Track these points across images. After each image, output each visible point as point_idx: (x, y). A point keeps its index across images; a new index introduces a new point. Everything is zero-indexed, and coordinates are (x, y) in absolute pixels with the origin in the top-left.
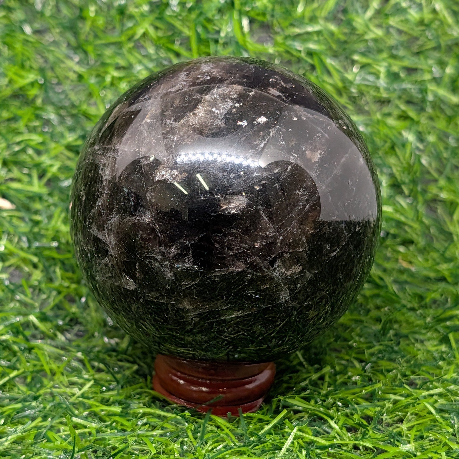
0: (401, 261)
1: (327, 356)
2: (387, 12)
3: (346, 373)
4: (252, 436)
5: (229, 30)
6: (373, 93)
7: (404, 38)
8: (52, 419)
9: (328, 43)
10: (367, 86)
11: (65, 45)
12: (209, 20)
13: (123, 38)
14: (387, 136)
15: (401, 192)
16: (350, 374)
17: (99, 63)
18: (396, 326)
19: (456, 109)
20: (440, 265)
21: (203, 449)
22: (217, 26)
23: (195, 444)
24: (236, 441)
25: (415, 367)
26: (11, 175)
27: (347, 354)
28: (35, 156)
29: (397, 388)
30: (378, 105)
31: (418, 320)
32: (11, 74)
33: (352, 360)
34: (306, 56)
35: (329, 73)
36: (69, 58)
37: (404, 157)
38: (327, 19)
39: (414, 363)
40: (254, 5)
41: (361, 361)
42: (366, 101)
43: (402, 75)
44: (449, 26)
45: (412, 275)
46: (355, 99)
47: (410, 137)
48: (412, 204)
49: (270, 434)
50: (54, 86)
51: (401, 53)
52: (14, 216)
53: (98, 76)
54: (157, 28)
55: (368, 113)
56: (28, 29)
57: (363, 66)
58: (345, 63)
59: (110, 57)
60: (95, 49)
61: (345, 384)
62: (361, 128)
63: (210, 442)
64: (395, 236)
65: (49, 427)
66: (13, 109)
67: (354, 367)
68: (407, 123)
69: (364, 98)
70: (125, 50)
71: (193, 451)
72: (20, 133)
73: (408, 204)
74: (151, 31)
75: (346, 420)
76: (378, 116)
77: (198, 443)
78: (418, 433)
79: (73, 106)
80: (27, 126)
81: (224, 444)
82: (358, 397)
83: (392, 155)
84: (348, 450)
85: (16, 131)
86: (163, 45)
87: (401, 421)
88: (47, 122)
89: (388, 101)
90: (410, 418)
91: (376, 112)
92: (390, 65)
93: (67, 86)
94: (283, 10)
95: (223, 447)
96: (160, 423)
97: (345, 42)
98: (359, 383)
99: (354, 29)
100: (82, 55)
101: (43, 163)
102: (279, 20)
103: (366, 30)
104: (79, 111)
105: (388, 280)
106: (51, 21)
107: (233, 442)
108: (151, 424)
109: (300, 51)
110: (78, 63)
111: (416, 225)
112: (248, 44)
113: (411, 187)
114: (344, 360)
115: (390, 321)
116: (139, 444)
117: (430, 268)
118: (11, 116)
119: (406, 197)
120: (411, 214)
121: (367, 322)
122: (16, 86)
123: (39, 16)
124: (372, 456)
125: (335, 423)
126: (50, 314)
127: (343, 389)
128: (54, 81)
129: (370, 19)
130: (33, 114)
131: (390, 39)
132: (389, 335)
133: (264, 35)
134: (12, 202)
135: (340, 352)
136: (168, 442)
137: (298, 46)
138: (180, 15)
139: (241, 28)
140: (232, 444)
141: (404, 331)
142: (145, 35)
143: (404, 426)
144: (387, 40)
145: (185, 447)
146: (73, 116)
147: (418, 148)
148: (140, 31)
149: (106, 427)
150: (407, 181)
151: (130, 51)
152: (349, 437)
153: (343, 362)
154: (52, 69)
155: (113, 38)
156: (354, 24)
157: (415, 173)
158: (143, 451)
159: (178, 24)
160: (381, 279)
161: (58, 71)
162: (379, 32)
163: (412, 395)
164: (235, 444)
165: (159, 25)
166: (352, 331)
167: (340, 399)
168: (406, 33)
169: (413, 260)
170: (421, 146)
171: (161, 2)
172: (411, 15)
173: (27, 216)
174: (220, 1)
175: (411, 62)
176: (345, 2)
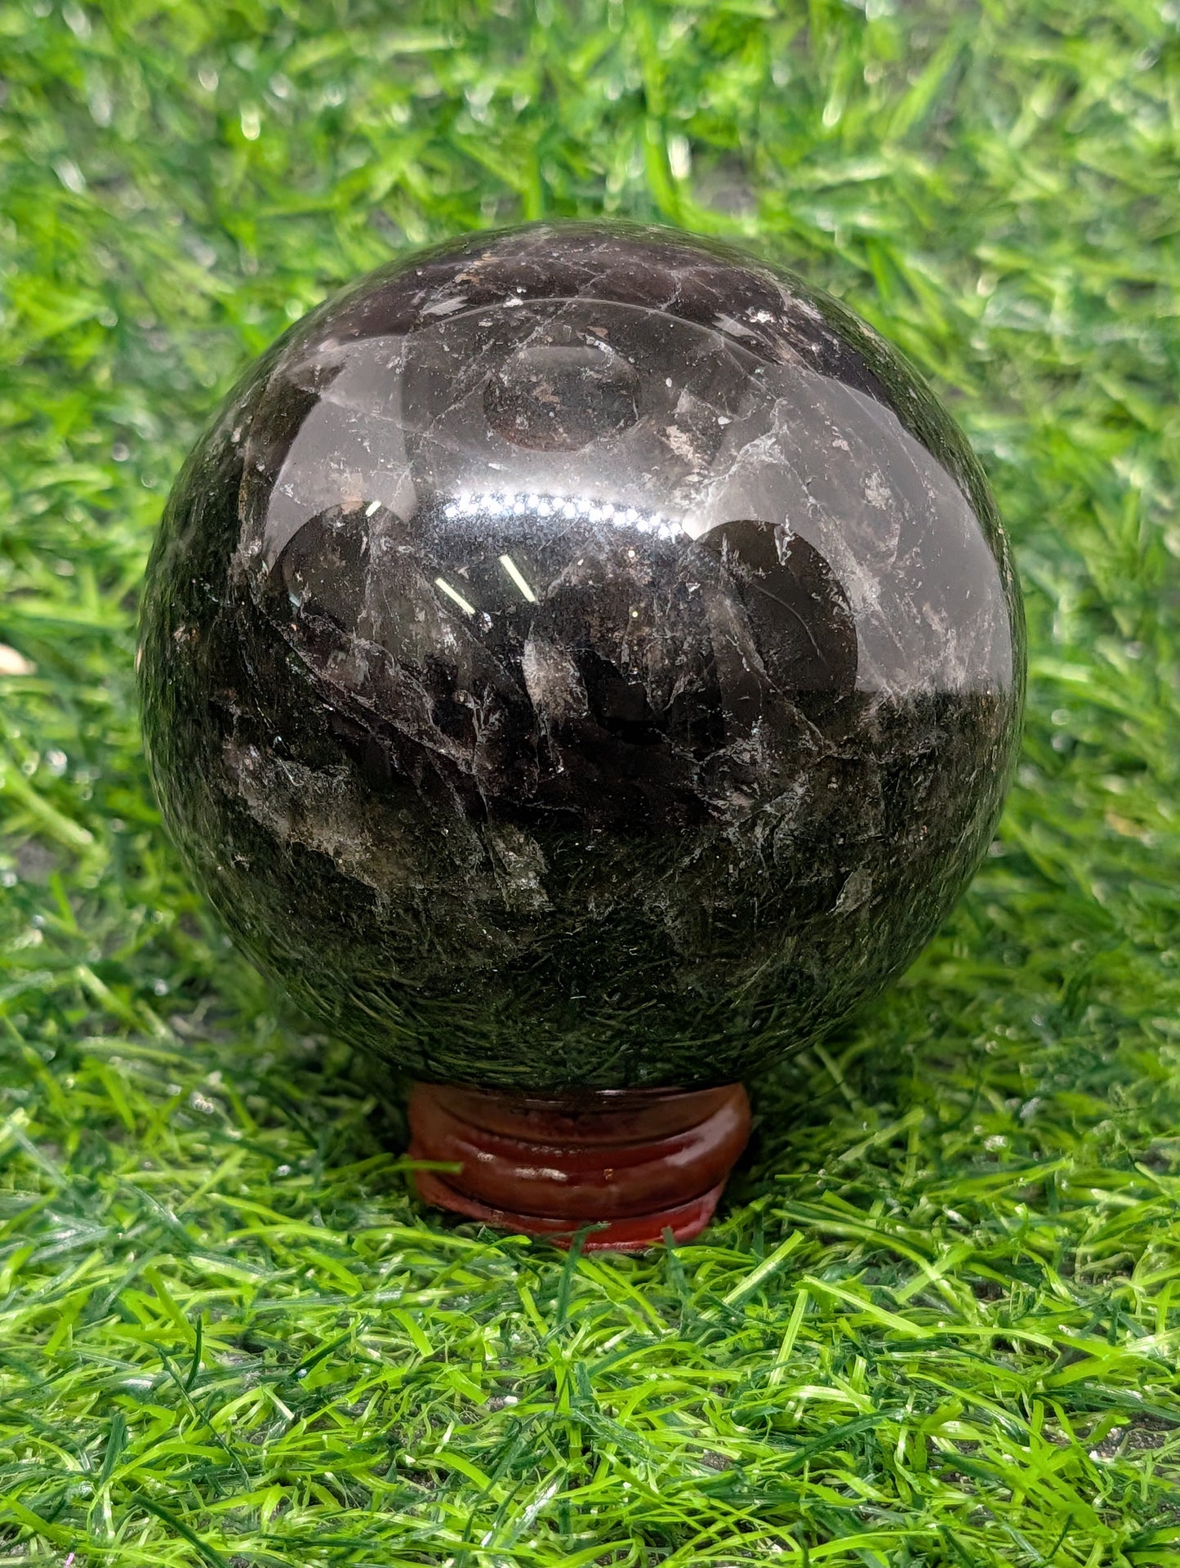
0: (1111, 817)
1: (915, 1078)
2: (1069, 126)
3: (967, 1130)
4: (705, 1308)
5: (635, 174)
6: (1033, 352)
7: (1118, 200)
8: (137, 1257)
9: (909, 210)
10: (1017, 332)
11: (175, 223)
12: (576, 147)
13: (337, 200)
14: (1070, 472)
15: (1111, 629)
16: (977, 1130)
17: (268, 271)
18: (1104, 996)
21: (565, 1346)
22: (599, 163)
23: (543, 1331)
24: (659, 1322)
25: (1161, 1112)
26: (23, 581)
27: (970, 1073)
28: (90, 526)
29: (1113, 1171)
30: (1045, 386)
31: (1168, 978)
32: (23, 300)
33: (982, 1089)
34: (847, 249)
35: (911, 295)
36: (187, 255)
37: (1119, 534)
38: (904, 145)
39: (1159, 1101)
40: (704, 106)
41: (1009, 1094)
42: (1015, 373)
43: (1113, 302)
45: (1144, 854)
46: (984, 369)
47: (1136, 476)
48: (1139, 662)
49: (756, 1301)
50: (144, 335)
51: (1111, 239)
52: (32, 694)
53: (267, 305)
54: (430, 171)
55: (1019, 408)
56: (72, 177)
57: (1008, 278)
58: (957, 269)
59: (299, 255)
60: (258, 232)
61: (965, 1157)
62: (1001, 452)
63: (585, 1326)
64: (1094, 750)
65: (127, 1280)
66: (30, 398)
67: (990, 1110)
68: (1123, 438)
69: (1007, 368)
70: (341, 234)
71: (536, 1351)
72: (47, 463)
73: (1130, 662)
74: (416, 179)
76: (1047, 417)
77: (550, 1326)
79: (198, 390)
80: (68, 443)
81: (626, 1332)
82: (1005, 1196)
83: (1085, 525)
84: (980, 1353)
85: (38, 458)
86: (449, 217)
87: (1128, 1268)
88: (126, 435)
89: (1074, 376)
90: (1153, 1259)
91: (1040, 405)
92: (1080, 275)
93: (180, 336)
94: (784, 120)
95: (624, 1341)
96: (442, 1271)
97: (955, 211)
98: (1007, 1156)
99: (979, 174)
100: (225, 248)
101: (113, 545)
102: (772, 145)
103: (1013, 176)
105: (1079, 868)
106: (139, 155)
107: (650, 1325)
108: (418, 1272)
109: (831, 235)
110: (214, 269)
111: (1153, 720)
112: (686, 215)
113: (1138, 615)
114: (961, 1090)
115: (1087, 981)
116: (384, 1329)
118: (27, 416)
119: (1124, 641)
120: (1139, 688)
121: (1022, 985)
122: (39, 334)
123: (101, 139)
124: (1049, 1370)
126: (131, 967)
127: (961, 1174)
128: (147, 321)
129: (1025, 148)
130: (86, 410)
131: (1078, 201)
132: (1084, 1021)
133: (728, 188)
134: (26, 654)
135: (949, 1067)
136: (465, 1324)
137: (824, 218)
138: (496, 134)
139: (667, 167)
140: (648, 1333)
141: (1129, 1010)
142: (398, 190)
143: (1137, 1284)
144: (1072, 205)
145: (515, 1338)
146: (198, 417)
147: (1156, 507)
148: (383, 181)
149: (289, 1281)
150: (1127, 596)
151: (357, 234)
152: (980, 1314)
153: (962, 1097)
154: (141, 289)
155: (310, 199)
156: (981, 160)
157: (1150, 576)
158: (394, 1350)
159: (489, 158)
160: (1060, 866)
161: (156, 290)
162: (1050, 183)
163: (1160, 1194)
164: (656, 1332)
165: (437, 159)
166: (982, 1008)
167: (955, 1204)
168: (1123, 185)
169: (1145, 815)
170: (1165, 502)
171: (443, 95)
172: (1137, 134)
173: (66, 692)
174: (607, 90)
175: (1136, 265)
176: (954, 97)
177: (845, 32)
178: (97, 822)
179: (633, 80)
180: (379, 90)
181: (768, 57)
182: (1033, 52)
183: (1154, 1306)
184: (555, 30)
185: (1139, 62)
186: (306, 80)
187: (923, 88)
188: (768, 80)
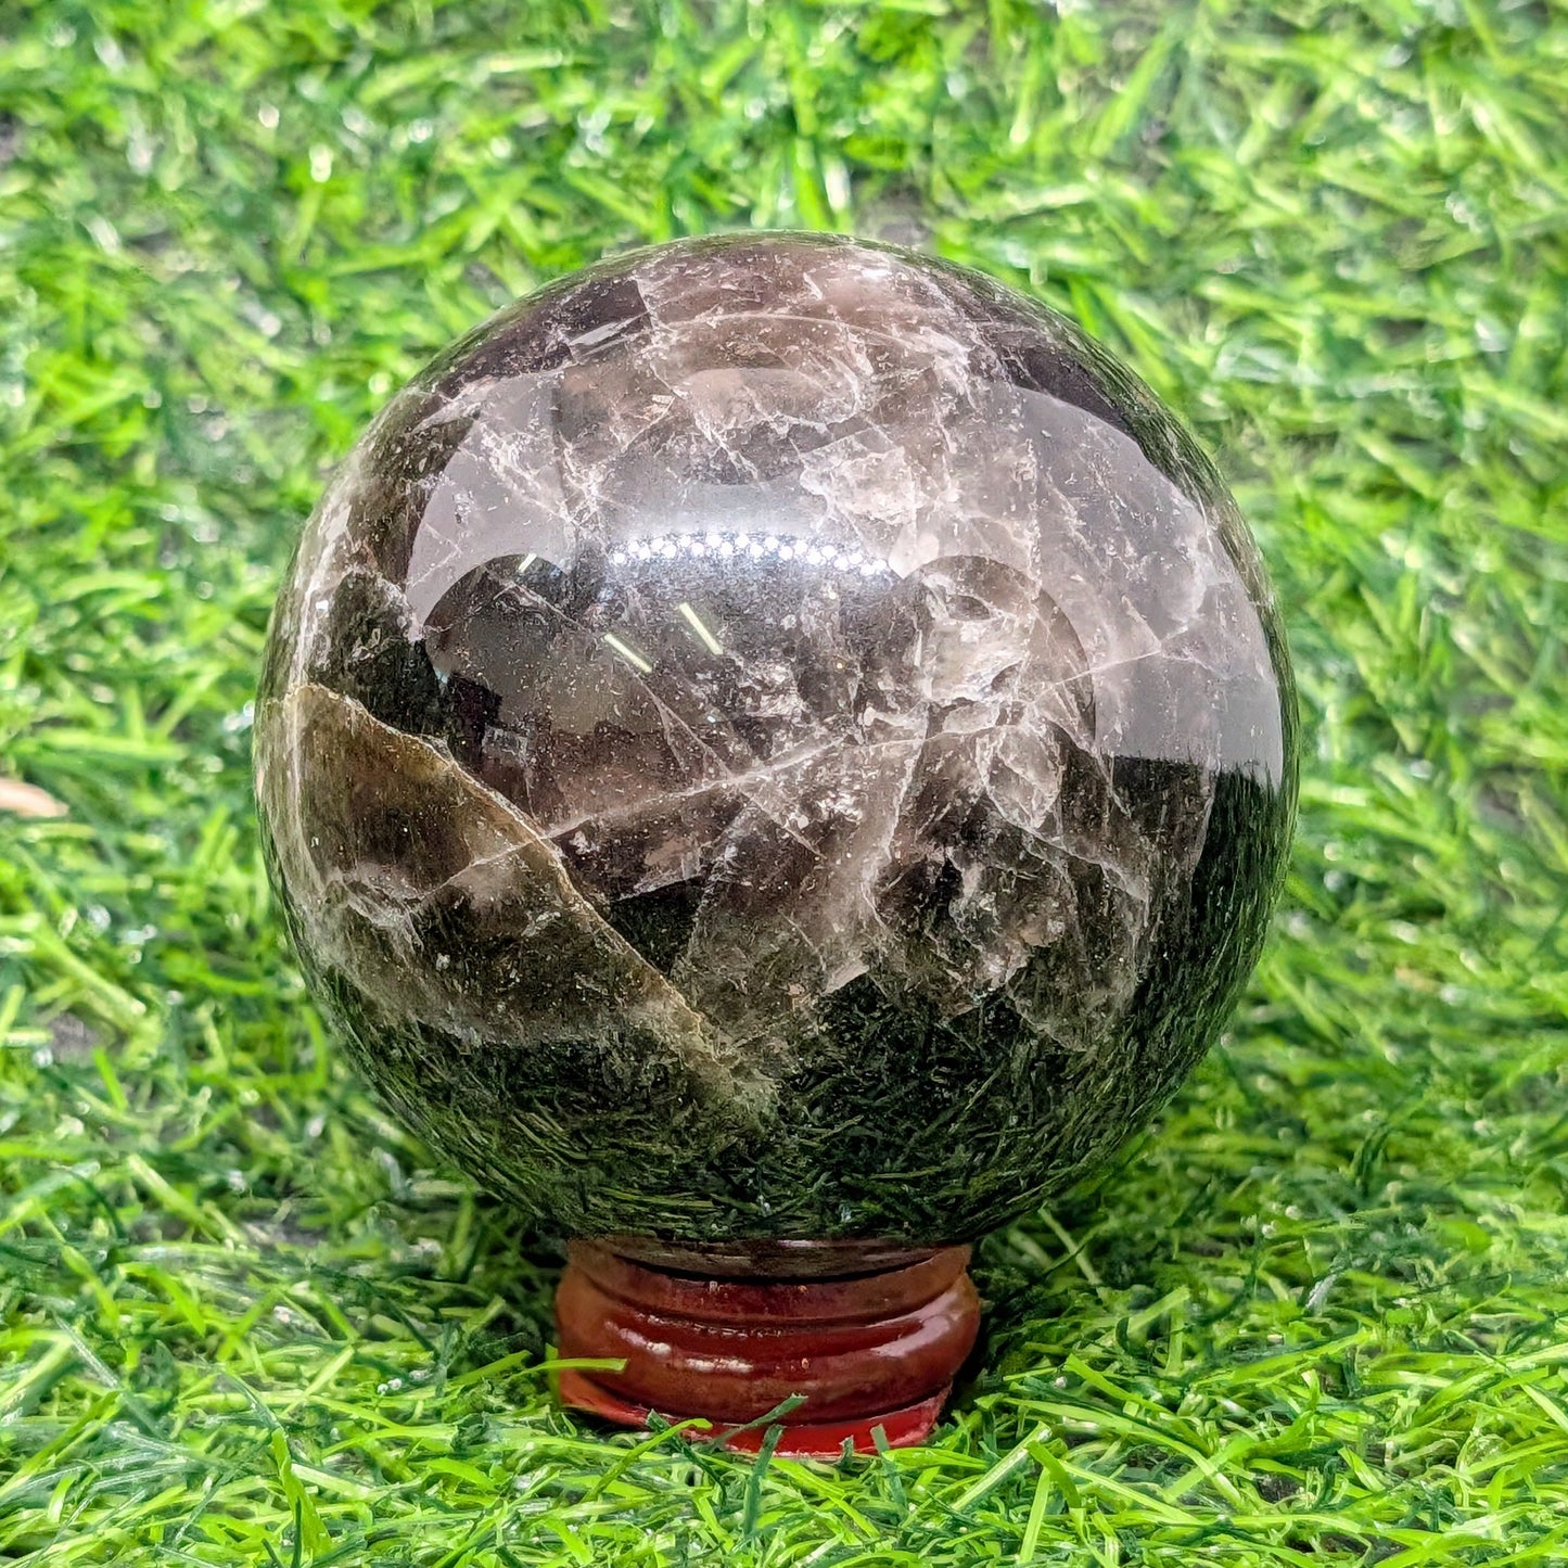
0: (1402, 972)
1: (1173, 1265)
2: (1309, 139)
3: (1241, 1319)
5: (784, 206)
6: (1276, 408)
7: (1371, 223)
8: (216, 1481)
10: (1257, 384)
11: (229, 287)
12: (713, 178)
13: (427, 251)
14: (1331, 552)
15: (1392, 745)
16: (1255, 1318)
17: (343, 338)
18: (1405, 1170)
19: (1561, 456)
21: (756, 1559)
22: (743, 195)
23: (728, 1545)
24: (870, 1531)
26: (53, 708)
27: (1243, 1258)
28: (132, 642)
29: (1426, 1355)
30: (1298, 450)
32: (49, 380)
33: (1260, 1274)
34: (1046, 289)
35: (1126, 342)
36: (247, 324)
37: (1395, 620)
38: (1108, 164)
39: (1479, 1276)
40: (866, 121)
41: (1292, 1281)
42: (1257, 435)
43: (1374, 346)
44: (1525, 176)
45: (1446, 1014)
46: (1220, 431)
47: (1413, 556)
48: (1429, 784)
49: (990, 1507)
50: (195, 421)
51: (1367, 270)
52: (65, 839)
53: (344, 379)
54: (539, 214)
55: (1265, 477)
56: (106, 236)
57: (1240, 322)
58: (1180, 312)
59: (382, 316)
60: (332, 293)
61: (1241, 1346)
63: (779, 1539)
64: (1378, 890)
66: (58, 494)
67: (1270, 1297)
68: (1399, 510)
69: (1249, 429)
70: (432, 292)
72: (81, 569)
73: (1417, 783)
74: (522, 227)
76: (1298, 486)
77: (735, 1540)
79: (263, 482)
80: (104, 546)
81: (830, 1544)
83: (1352, 619)
85: (71, 563)
87: (1450, 1456)
88: (176, 537)
89: (1328, 438)
90: (1481, 1444)
91: (1289, 475)
92: (1330, 316)
93: (239, 419)
94: (962, 137)
96: (593, 1484)
97: (1174, 242)
99: (1201, 195)
100: (292, 313)
101: (162, 664)
102: (949, 168)
103: (1243, 197)
104: (283, 495)
105: (1370, 1028)
106: (184, 206)
109: (1025, 272)
110: (277, 340)
111: (1445, 846)
113: (1424, 725)
114: (1233, 1275)
117: (1510, 989)
118: (54, 516)
119: (1407, 757)
120: (1431, 814)
122: (68, 417)
123: (140, 190)
124: (1358, 1564)
126: (195, 1158)
128: (199, 402)
129: (1256, 165)
130: (126, 506)
131: (1324, 227)
132: (1382, 1197)
133: (896, 219)
134: (57, 794)
135: (1216, 1253)
136: (632, 1536)
137: (1017, 253)
138: (617, 167)
139: (823, 197)
141: (1437, 1181)
142: (499, 238)
143: (1462, 1473)
144: (1317, 232)
146: (260, 514)
147: (1438, 592)
148: (480, 229)
149: (406, 1498)
150: (1409, 701)
151: (451, 291)
153: (1235, 1283)
154: (191, 364)
155: (393, 251)
156: (1203, 180)
157: (1436, 677)
159: (608, 194)
161: (211, 367)
162: (1292, 207)
165: (543, 199)
166: (1256, 1186)
167: (1232, 1392)
168: (1378, 205)
169: (1444, 968)
170: (1451, 586)
171: (551, 123)
172: (1392, 142)
173: (109, 838)
174: (748, 109)
175: (1400, 301)
176: (1169, 109)
177: (1034, 32)
178: (148, 989)
179: (779, 95)
180: (474, 122)
181: (940, 62)
182: (1263, 51)
183: (1484, 1498)
184: (685, 43)
185: (1392, 56)
186: (386, 113)
187: (1130, 93)
188: (942, 89)
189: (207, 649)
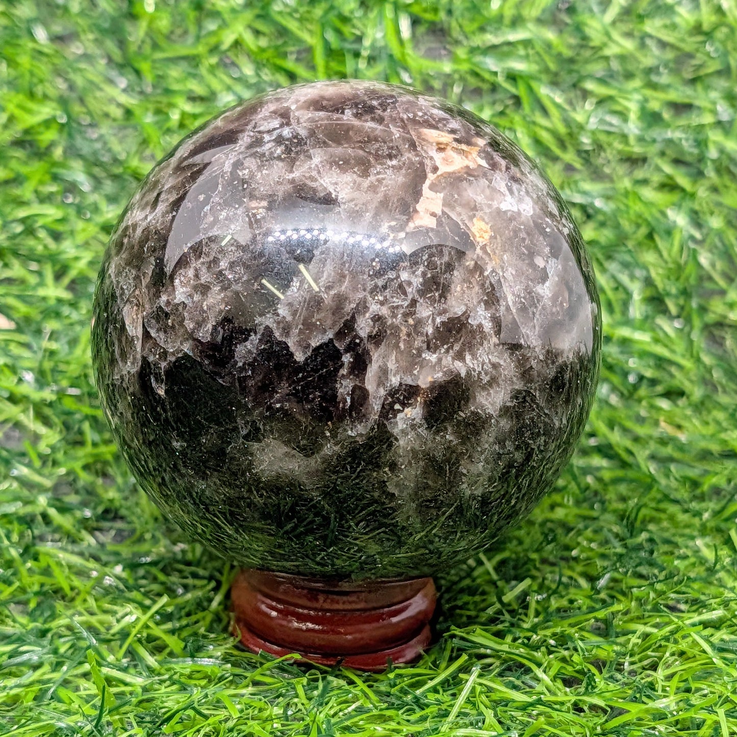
0: (663, 424)
2: (640, 11)
5: (379, 36)
6: (618, 145)
7: (670, 55)
9: (543, 60)
10: (609, 133)
11: (103, 62)
12: (345, 20)
13: (201, 49)
14: (639, 216)
15: (665, 311)
16: (571, 596)
17: (158, 91)
18: (652, 527)
20: (729, 432)
22: (358, 29)
24: (376, 700)
26: (8, 273)
27: (569, 567)
28: (50, 242)
30: (627, 165)
32: (11, 108)
33: (577, 576)
34: (505, 82)
35: (545, 112)
36: (111, 82)
37: (669, 255)
38: (540, 21)
42: (606, 158)
43: (666, 115)
45: (681, 448)
46: (589, 155)
47: (680, 219)
48: (682, 330)
49: (436, 692)
50: (83, 129)
51: (665, 78)
52: (12, 341)
53: (158, 112)
54: (257, 33)
55: (610, 179)
56: (41, 34)
57: (601, 101)
58: (572, 95)
59: (178, 81)
60: (153, 67)
62: (599, 204)
63: (333, 703)
64: (653, 382)
66: (14, 164)
67: (578, 586)
68: (675, 197)
69: (603, 154)
70: (203, 70)
72: (24, 204)
73: (676, 330)
74: (249, 39)
75: (562, 667)
76: (626, 183)
78: (682, 685)
79: (116, 161)
80: (36, 192)
81: (357, 705)
82: (583, 629)
83: (649, 249)
85: (19, 201)
86: (268, 60)
87: (654, 666)
88: (72, 188)
89: (643, 160)
90: (669, 660)
91: (622, 177)
92: (646, 100)
93: (105, 129)
94: (468, 4)
95: (355, 710)
96: (250, 675)
97: (571, 61)
99: (585, 38)
100: (132, 77)
101: (63, 253)
102: (460, 20)
103: (605, 39)
104: (125, 168)
105: (642, 455)
106: (81, 21)
107: (370, 701)
109: (495, 73)
110: (124, 90)
111: (687, 364)
112: (409, 60)
113: (681, 302)
116: (215, 707)
117: (713, 436)
118: (11, 175)
119: (672, 318)
120: (680, 347)
121: (604, 520)
123: (59, 12)
124: (604, 719)
125: (545, 672)
128: (87, 120)
129: (614, 23)
130: (48, 172)
131: (645, 56)
132: (639, 539)
133: (434, 45)
134: (10, 318)
135: (556, 565)
137: (492, 64)
138: (296, 11)
139: (398, 32)
140: (369, 705)
142: (237, 44)
143: (661, 674)
144: (642, 58)
145: (291, 712)
146: (115, 177)
147: (692, 238)
148: (228, 39)
150: (674, 291)
151: (212, 69)
152: (566, 692)
154: (82, 101)
155: (184, 48)
156: (588, 31)
157: (688, 279)
159: (292, 25)
160: (630, 453)
161: (91, 102)
162: (629, 45)
164: (374, 705)
165: (261, 26)
166: (579, 533)
167: (554, 636)
169: (683, 423)
170: (698, 235)
172: (680, 16)
175: (680, 94)
183: (669, 687)
189: (86, 245)
